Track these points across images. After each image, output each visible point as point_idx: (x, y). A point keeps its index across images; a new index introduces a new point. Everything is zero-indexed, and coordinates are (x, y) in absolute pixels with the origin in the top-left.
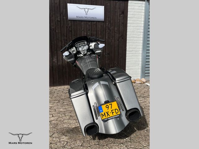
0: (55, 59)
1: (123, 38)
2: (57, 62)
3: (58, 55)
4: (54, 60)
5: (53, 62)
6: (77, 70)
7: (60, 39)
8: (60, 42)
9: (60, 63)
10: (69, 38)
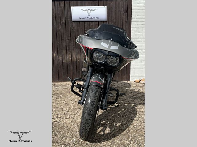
2: (62, 60)
3: (63, 53)
5: (58, 60)
6: (80, 67)
7: (65, 39)
8: (65, 42)
9: (65, 61)
10: (73, 38)
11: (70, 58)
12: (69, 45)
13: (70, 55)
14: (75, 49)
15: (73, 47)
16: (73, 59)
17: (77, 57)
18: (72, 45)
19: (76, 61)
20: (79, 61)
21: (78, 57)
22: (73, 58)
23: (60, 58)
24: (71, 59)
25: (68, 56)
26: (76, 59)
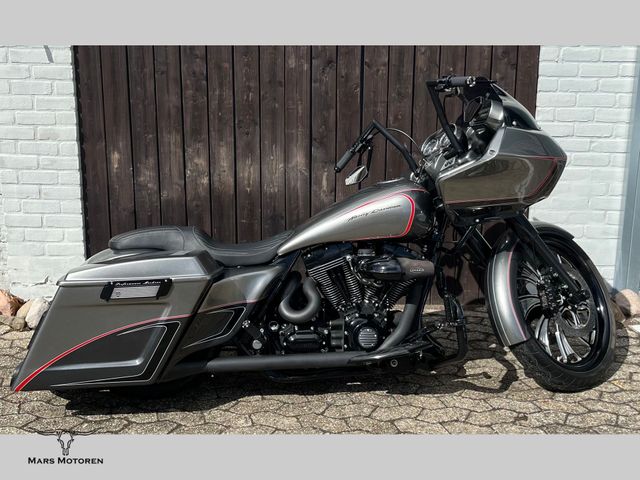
0: (148, 173)
1: (516, 66)
2: (156, 188)
3: (161, 150)
4: (142, 179)
5: (137, 188)
6: (257, 227)
7: (173, 73)
8: (174, 89)
9: (171, 193)
10: (219, 68)
11: (200, 174)
12: (195, 107)
13: (201, 162)
14: (228, 131)
15: (220, 119)
16: (216, 184)
17: (240, 175)
18: (214, 104)
19: (232, 192)
20: (249, 196)
21: (248, 172)
22: (216, 178)
23: (147, 176)
24: (205, 181)
25: (189, 165)
26: (232, 180)
